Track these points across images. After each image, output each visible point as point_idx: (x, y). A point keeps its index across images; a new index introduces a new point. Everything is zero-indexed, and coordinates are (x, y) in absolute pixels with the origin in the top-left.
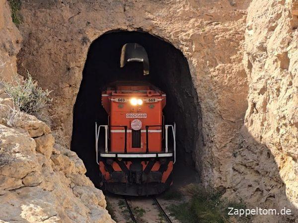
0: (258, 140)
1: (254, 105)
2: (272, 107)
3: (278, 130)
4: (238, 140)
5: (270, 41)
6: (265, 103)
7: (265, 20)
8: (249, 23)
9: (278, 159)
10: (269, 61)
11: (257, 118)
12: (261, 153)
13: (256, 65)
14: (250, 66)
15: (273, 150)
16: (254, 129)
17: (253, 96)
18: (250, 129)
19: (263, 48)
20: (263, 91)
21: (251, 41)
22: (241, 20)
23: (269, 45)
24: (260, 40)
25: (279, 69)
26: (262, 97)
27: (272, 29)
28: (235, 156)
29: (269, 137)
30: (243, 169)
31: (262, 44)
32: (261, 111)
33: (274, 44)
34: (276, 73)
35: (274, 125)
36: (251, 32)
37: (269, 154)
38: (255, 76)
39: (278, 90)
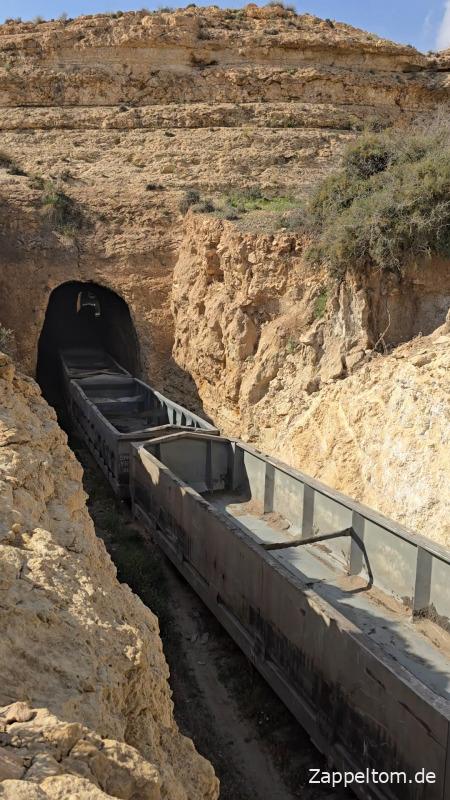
0: (182, 367)
1: (179, 341)
2: (192, 342)
3: (197, 360)
4: (168, 368)
5: (191, 293)
6: (188, 340)
7: (186, 277)
8: (175, 279)
9: (197, 382)
10: (190, 308)
11: (182, 351)
12: (185, 377)
13: (180, 311)
14: (176, 312)
15: (194, 375)
16: (179, 359)
17: (178, 334)
18: (176, 359)
19: (185, 298)
20: (186, 330)
21: (177, 292)
22: (169, 276)
23: (190, 296)
24: (184, 292)
25: (197, 315)
26: (185, 335)
27: (192, 284)
28: (165, 379)
29: (191, 365)
30: (171, 389)
31: (185, 295)
32: (185, 345)
33: (194, 295)
34: (195, 317)
35: (195, 356)
36: (176, 286)
37: (191, 378)
38: (179, 319)
39: (197, 330)
